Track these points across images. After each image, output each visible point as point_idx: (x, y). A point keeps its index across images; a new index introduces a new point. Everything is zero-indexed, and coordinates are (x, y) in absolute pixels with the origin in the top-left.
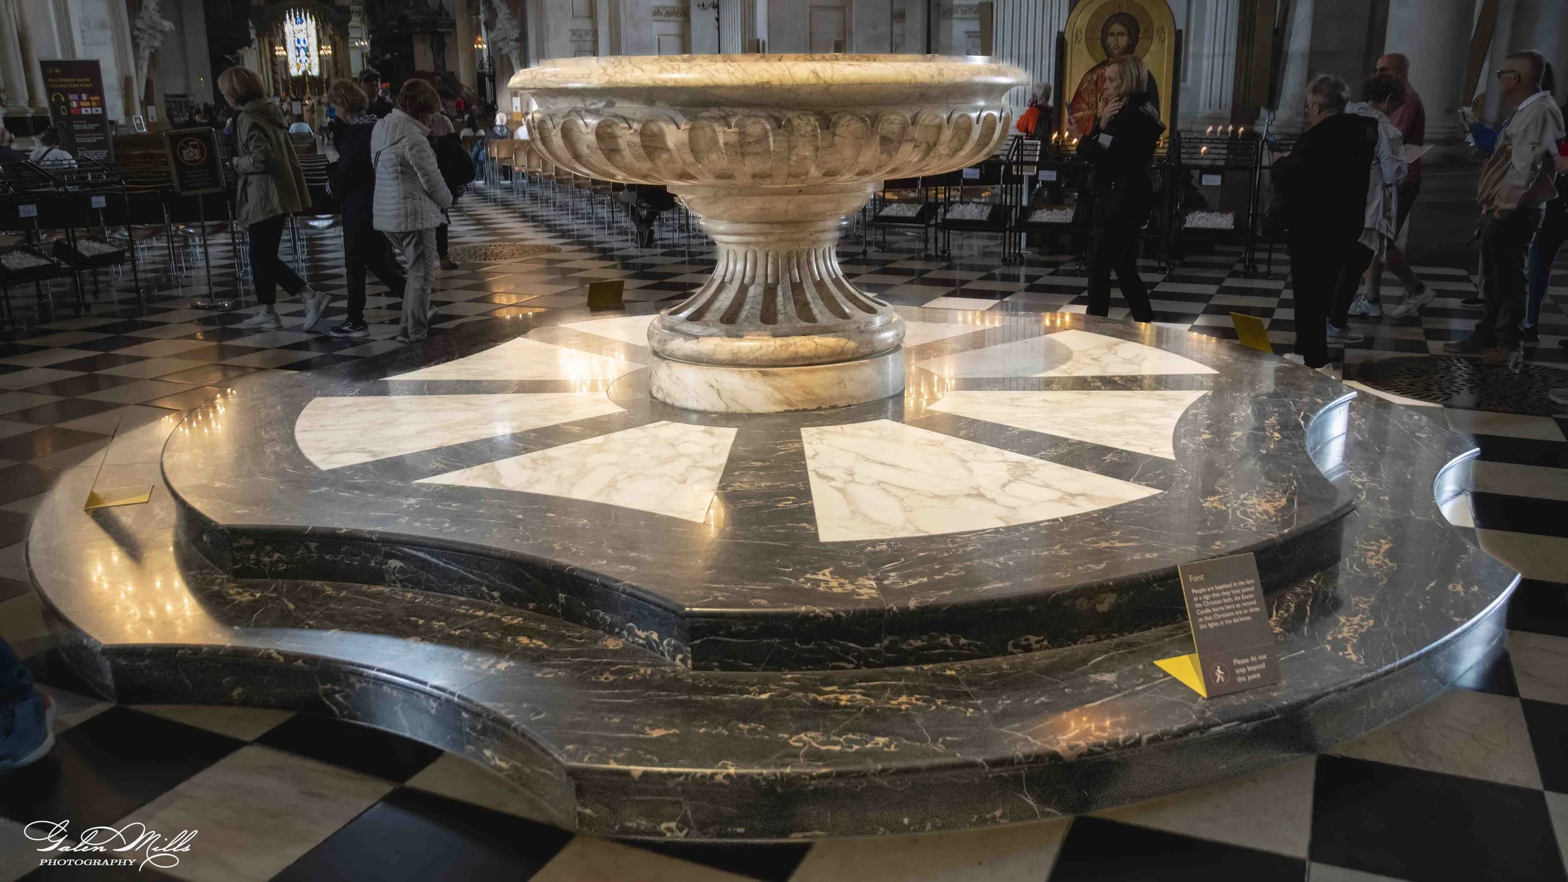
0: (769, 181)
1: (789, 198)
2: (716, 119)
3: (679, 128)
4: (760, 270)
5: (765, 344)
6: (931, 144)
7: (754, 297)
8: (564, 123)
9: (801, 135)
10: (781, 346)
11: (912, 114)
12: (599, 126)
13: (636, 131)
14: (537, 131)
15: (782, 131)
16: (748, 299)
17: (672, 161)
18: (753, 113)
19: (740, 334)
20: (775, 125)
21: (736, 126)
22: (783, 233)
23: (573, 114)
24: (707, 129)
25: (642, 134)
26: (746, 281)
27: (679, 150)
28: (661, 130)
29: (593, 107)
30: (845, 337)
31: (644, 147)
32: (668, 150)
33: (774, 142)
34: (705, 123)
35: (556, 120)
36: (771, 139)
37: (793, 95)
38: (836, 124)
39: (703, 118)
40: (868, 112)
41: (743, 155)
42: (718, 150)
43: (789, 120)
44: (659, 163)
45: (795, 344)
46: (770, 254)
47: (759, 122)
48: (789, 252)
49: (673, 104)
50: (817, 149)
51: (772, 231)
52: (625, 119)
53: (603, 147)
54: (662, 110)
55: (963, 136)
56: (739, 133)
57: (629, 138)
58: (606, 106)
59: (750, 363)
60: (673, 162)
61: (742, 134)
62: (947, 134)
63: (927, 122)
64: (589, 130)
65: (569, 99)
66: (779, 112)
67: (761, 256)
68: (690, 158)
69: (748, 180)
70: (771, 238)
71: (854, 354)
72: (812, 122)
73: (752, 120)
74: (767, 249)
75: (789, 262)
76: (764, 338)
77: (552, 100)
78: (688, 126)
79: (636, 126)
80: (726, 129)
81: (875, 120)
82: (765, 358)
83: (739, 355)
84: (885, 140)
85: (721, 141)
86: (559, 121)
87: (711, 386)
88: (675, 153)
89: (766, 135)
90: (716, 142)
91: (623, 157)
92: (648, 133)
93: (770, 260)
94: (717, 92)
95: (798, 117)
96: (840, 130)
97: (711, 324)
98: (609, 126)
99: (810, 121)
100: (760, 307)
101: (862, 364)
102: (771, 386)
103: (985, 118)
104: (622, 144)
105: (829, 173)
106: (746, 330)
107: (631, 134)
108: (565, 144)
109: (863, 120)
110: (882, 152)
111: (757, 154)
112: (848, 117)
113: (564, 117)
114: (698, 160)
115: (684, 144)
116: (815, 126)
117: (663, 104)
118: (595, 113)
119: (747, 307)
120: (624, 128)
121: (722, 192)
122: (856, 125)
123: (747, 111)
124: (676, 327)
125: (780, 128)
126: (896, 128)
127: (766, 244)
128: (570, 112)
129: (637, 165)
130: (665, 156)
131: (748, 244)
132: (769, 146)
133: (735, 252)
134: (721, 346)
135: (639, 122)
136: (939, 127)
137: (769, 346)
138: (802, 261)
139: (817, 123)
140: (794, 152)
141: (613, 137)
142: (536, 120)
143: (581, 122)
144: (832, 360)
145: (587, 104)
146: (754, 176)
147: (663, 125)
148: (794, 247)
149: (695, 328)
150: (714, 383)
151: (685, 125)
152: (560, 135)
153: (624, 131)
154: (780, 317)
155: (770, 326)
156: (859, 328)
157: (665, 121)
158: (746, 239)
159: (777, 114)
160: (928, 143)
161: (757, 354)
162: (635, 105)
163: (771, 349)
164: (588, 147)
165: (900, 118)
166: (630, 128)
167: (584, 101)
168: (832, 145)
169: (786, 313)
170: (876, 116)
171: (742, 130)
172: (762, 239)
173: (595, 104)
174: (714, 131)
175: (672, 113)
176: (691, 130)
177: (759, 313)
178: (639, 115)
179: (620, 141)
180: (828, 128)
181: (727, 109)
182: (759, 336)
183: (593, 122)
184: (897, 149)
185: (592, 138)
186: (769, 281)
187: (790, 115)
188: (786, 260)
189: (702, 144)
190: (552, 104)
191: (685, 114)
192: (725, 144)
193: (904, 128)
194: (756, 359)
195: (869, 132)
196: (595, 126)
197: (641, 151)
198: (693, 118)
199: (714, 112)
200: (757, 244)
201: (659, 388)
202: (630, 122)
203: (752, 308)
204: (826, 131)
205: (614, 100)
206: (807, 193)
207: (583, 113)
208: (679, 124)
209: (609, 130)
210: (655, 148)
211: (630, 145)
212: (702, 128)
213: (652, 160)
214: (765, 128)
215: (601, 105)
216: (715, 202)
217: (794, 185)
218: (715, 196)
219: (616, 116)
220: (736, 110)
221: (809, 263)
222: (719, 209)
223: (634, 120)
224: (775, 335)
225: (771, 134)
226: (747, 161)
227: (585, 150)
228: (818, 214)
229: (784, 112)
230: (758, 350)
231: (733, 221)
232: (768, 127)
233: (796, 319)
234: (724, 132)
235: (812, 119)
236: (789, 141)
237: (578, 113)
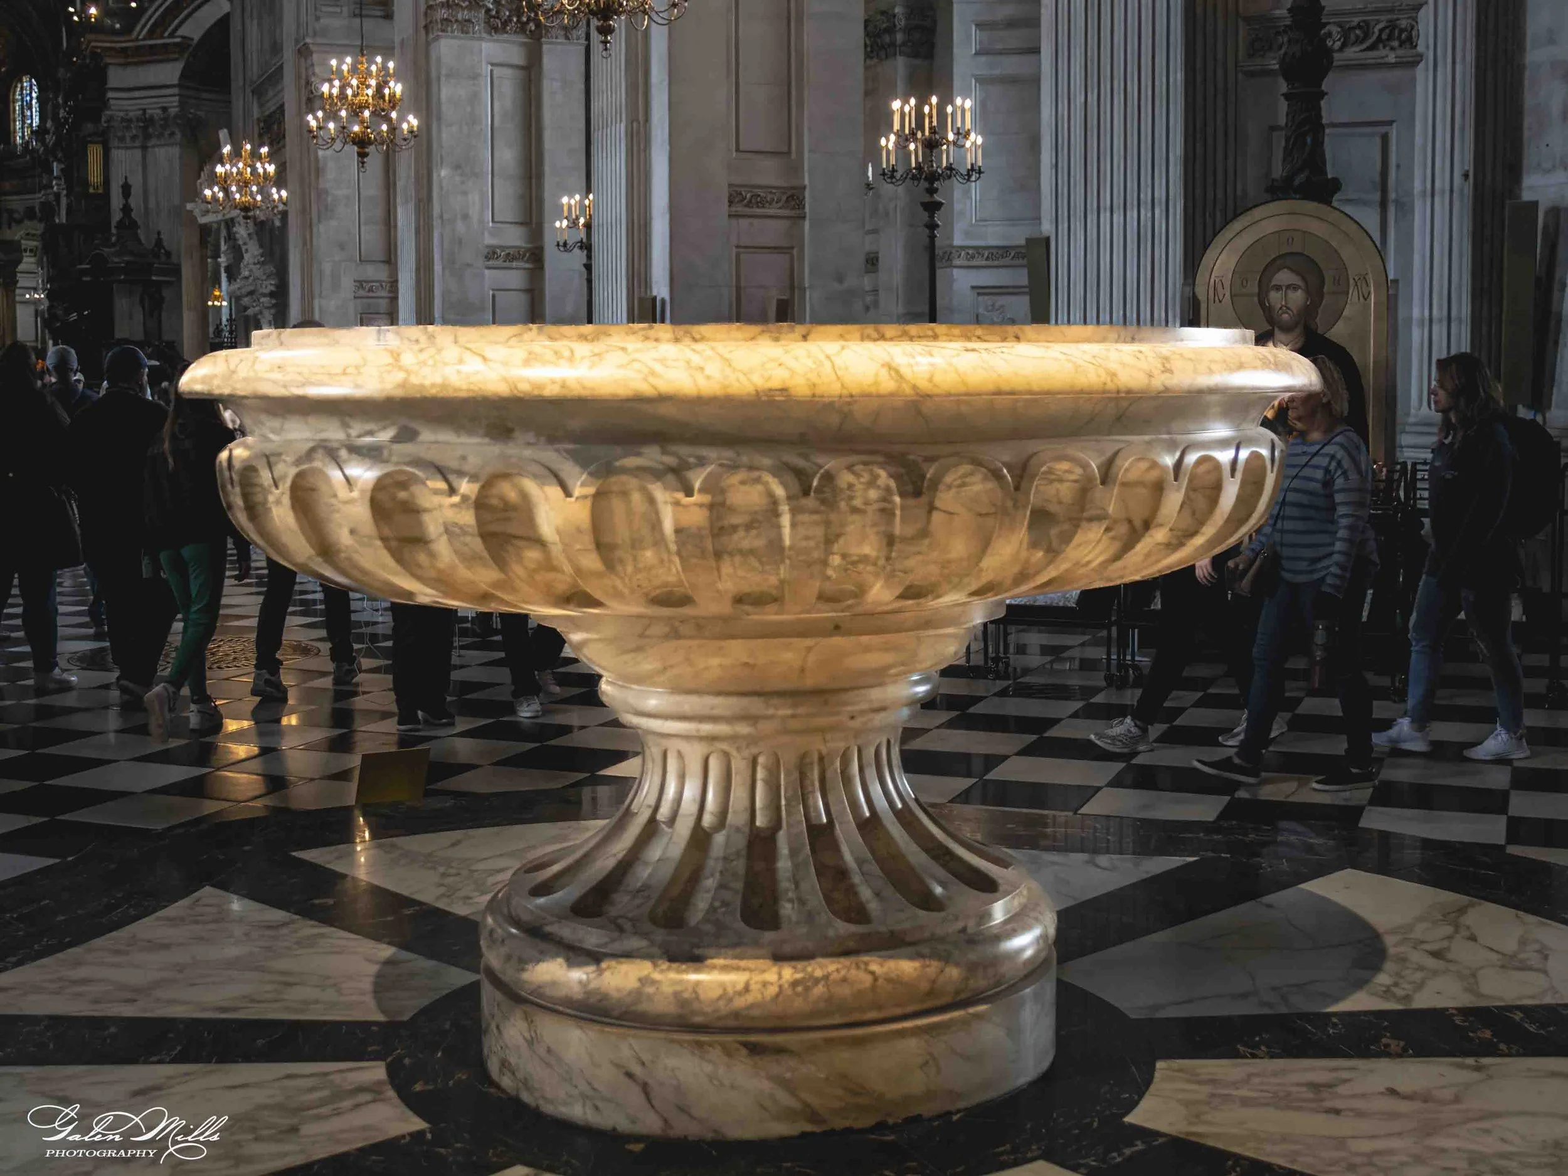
0: (774, 607)
1: (809, 642)
2: (657, 474)
3: (568, 493)
4: (739, 794)
5: (757, 978)
6: (1138, 523)
7: (725, 859)
8: (300, 475)
9: (855, 510)
10: (795, 984)
11: (1103, 459)
12: (379, 486)
13: (465, 498)
14: (238, 489)
15: (810, 502)
16: (711, 863)
17: (548, 565)
18: (745, 459)
19: (697, 952)
20: (796, 488)
21: (703, 490)
22: (794, 716)
23: (320, 454)
24: (636, 497)
25: (480, 505)
26: (707, 820)
27: (566, 547)
28: (525, 496)
29: (368, 439)
30: (935, 955)
31: (485, 536)
32: (539, 542)
33: (793, 525)
34: (632, 482)
35: (280, 469)
36: (786, 520)
37: (834, 420)
38: (935, 484)
39: (624, 471)
40: (1006, 458)
41: (718, 555)
42: (659, 541)
43: (829, 478)
44: (518, 570)
45: (826, 977)
46: (761, 760)
47: (758, 480)
48: (803, 757)
49: (552, 437)
50: (890, 540)
51: (771, 712)
52: (441, 472)
53: (387, 532)
54: (528, 453)
55: (1201, 503)
56: (711, 507)
57: (450, 515)
58: (396, 440)
59: (720, 1024)
60: (554, 569)
61: (717, 508)
62: (1174, 500)
63: (1133, 476)
64: (355, 494)
65: (312, 420)
66: (806, 457)
67: (739, 765)
68: (591, 561)
69: (725, 608)
70: (766, 727)
71: (957, 993)
72: (880, 482)
73: (741, 475)
74: (754, 750)
75: (803, 776)
76: (751, 963)
77: (276, 423)
78: (591, 490)
79: (466, 487)
80: (680, 496)
81: (1023, 472)
82: (756, 1012)
83: (696, 1006)
84: (1041, 518)
85: (668, 526)
86: (287, 470)
87: (629, 1075)
88: (556, 550)
89: (773, 511)
90: (656, 525)
91: (432, 555)
92: (494, 502)
93: (760, 774)
94: (664, 410)
95: (850, 468)
96: (945, 499)
97: (628, 926)
98: (404, 485)
99: (875, 477)
100: (739, 885)
101: (978, 1016)
102: (770, 1078)
103: (1248, 461)
104: (433, 526)
105: (912, 593)
106: (709, 946)
107: (453, 505)
108: (298, 519)
109: (997, 475)
110: (1034, 545)
111: (752, 552)
112: (966, 468)
113: (298, 462)
114: (610, 564)
115: (579, 530)
116: (888, 489)
117: (530, 437)
118: (372, 454)
119: (710, 883)
120: (436, 492)
121: (659, 629)
122: (979, 486)
123: (729, 453)
124: (548, 929)
125: (806, 493)
126: (1066, 491)
127: (751, 740)
128: (312, 450)
129: (463, 573)
130: (532, 555)
131: (712, 739)
132: (780, 538)
133: (680, 755)
134: (654, 982)
135: (474, 478)
136: (1159, 488)
137: (765, 984)
138: (829, 774)
139: (892, 484)
140: (836, 547)
141: (412, 510)
142: (237, 464)
143: (336, 475)
144: (910, 1009)
145: (353, 432)
146: (739, 600)
147: (530, 485)
148: (817, 745)
149: (591, 936)
150: (637, 1070)
151: (582, 487)
152: (286, 500)
153: (436, 500)
154: (787, 909)
155: (769, 936)
156: (964, 930)
157: (535, 477)
158: (707, 728)
159: (801, 463)
160: (1130, 521)
161: (740, 1003)
162: (465, 439)
163: (773, 990)
164: (352, 532)
165: (1079, 471)
166: (452, 491)
167: (345, 426)
168: (924, 533)
169: (802, 902)
170: (1025, 466)
171: (719, 499)
172: (744, 729)
173: (370, 433)
174: (651, 501)
175: (549, 456)
176: (598, 496)
177: (738, 901)
178: (473, 462)
179: (426, 518)
180: (918, 493)
181: (684, 450)
182: (741, 957)
183: (365, 474)
184: (1067, 538)
185: (361, 512)
186: (759, 822)
187: (830, 463)
188: (796, 775)
189: (622, 533)
190: (273, 431)
191: (583, 462)
192: (678, 531)
193: (1084, 491)
194: (736, 1015)
195: (1009, 504)
196: (370, 486)
197: (477, 544)
198: (603, 471)
199: (651, 455)
200: (733, 738)
201: (504, 1064)
202: (452, 477)
203: (722, 886)
204: (911, 502)
205: (414, 425)
206: (849, 633)
207: (343, 453)
208: (570, 483)
209: (402, 495)
210: (510, 538)
211: (449, 530)
212: (625, 494)
213: (500, 562)
214: (771, 495)
215: (385, 436)
216: (639, 649)
217: (827, 613)
218: (642, 636)
219: (418, 462)
220: (704, 452)
221: (847, 781)
222: (647, 665)
223: (461, 474)
224: (779, 958)
225: (784, 508)
226: (727, 568)
227: (344, 538)
228: (864, 673)
229: (820, 460)
230: (740, 994)
231: (678, 689)
232: (780, 491)
233: (825, 916)
234: (677, 503)
235: (883, 474)
236: (827, 524)
237: (332, 454)
